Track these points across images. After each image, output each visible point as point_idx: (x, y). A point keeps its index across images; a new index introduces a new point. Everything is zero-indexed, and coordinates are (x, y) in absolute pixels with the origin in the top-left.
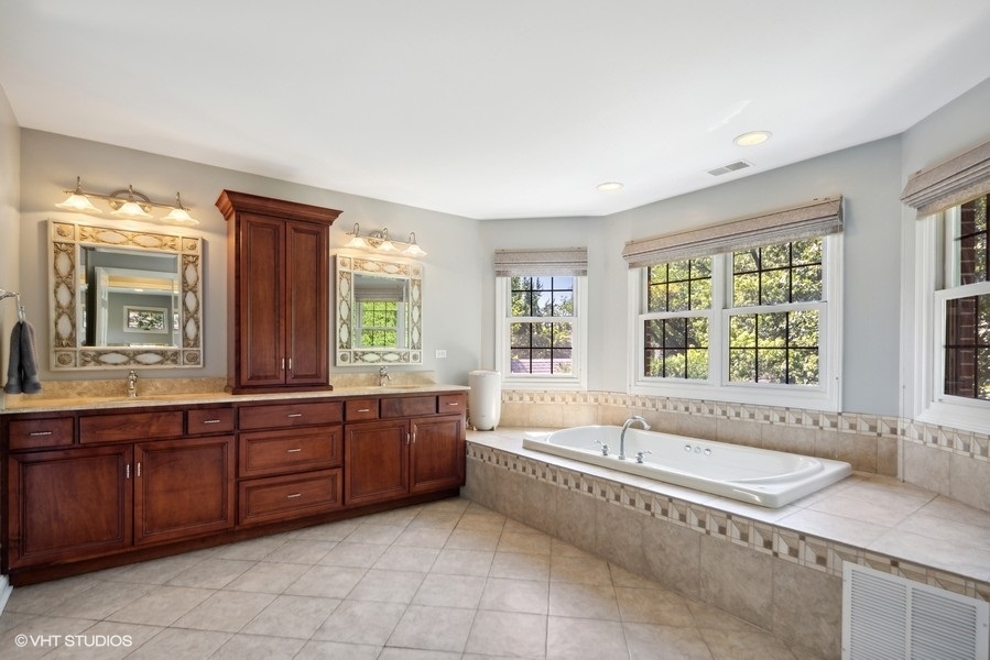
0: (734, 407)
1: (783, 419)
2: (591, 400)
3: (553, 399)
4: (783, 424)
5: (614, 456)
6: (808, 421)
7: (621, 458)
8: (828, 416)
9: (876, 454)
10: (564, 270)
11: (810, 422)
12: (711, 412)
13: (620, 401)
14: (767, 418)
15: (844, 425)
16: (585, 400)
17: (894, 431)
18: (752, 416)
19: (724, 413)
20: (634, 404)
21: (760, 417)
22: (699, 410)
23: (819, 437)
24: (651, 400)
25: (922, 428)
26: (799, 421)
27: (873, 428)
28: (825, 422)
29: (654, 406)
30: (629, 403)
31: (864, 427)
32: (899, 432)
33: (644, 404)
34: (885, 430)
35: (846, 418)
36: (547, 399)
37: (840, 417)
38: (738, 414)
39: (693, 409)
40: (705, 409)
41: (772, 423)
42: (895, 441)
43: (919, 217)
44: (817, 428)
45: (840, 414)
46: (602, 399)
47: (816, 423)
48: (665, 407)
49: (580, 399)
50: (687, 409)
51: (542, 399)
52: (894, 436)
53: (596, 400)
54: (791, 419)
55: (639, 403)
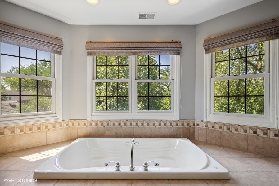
0: (141, 122)
1: (160, 124)
2: (64, 125)
3: (39, 129)
4: (160, 126)
5: (125, 169)
6: (168, 124)
7: (132, 169)
8: (175, 121)
9: (189, 133)
10: (46, 48)
11: (169, 124)
12: (131, 124)
13: (82, 124)
14: (154, 124)
15: (180, 124)
16: (61, 126)
17: (194, 124)
18: (148, 124)
19: (137, 124)
20: (91, 124)
21: (151, 124)
22: (125, 124)
23: (172, 130)
24: (101, 122)
25: (207, 123)
26: (165, 124)
27: (188, 124)
28: (174, 124)
29: (102, 124)
30: (88, 124)
31: (186, 124)
32: (196, 125)
33: (97, 124)
34: (191, 124)
35: (181, 122)
36: (35, 128)
37: (179, 122)
38: (142, 124)
39: (122, 124)
40: (128, 124)
41: (156, 126)
42: (194, 128)
43: (206, 53)
44: (172, 126)
45: (179, 120)
46: (70, 124)
47: (171, 124)
48: (108, 124)
49: (58, 126)
50: (119, 124)
51: (31, 130)
52: (194, 126)
53: (67, 125)
54: (163, 124)
55: (94, 124)
